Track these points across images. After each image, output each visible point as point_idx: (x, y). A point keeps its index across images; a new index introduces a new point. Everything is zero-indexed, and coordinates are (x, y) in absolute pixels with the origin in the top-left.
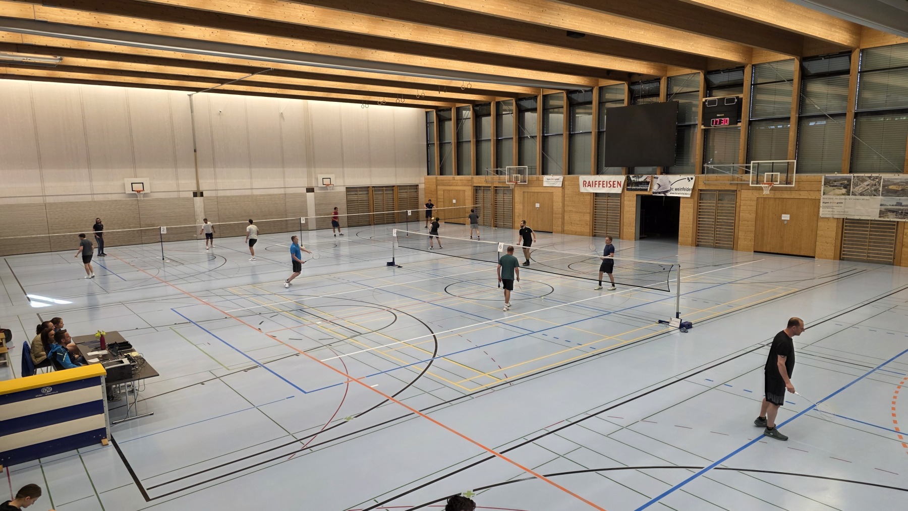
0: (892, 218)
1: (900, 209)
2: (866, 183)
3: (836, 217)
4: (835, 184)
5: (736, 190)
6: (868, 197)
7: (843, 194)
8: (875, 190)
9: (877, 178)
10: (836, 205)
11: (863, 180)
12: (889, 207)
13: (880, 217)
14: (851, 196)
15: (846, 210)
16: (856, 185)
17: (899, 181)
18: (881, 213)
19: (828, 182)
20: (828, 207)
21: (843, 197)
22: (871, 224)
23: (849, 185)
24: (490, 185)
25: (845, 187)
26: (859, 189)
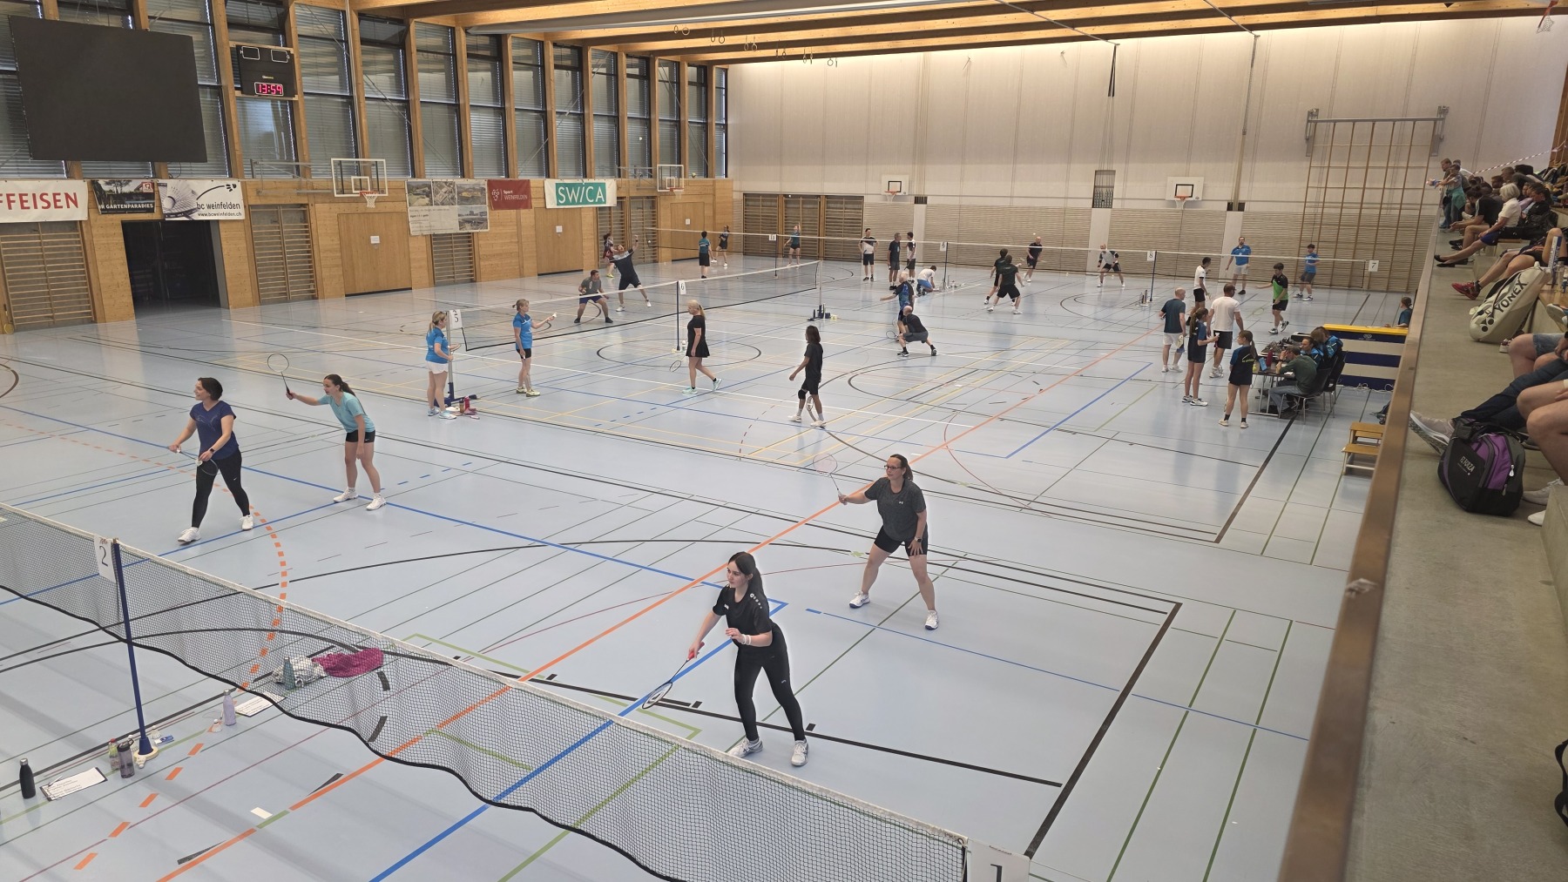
0: (468, 229)
1: (473, 219)
2: (444, 190)
3: (425, 233)
4: (418, 191)
5: (308, 204)
6: (447, 207)
7: (427, 205)
8: (453, 198)
9: (451, 183)
10: (422, 218)
11: (441, 187)
12: (466, 217)
13: (460, 229)
14: (434, 207)
15: (432, 224)
16: (437, 193)
17: (467, 187)
18: (461, 224)
19: (412, 189)
20: (415, 222)
21: (427, 208)
22: (455, 238)
23: (430, 192)
25: (428, 196)
26: (439, 198)
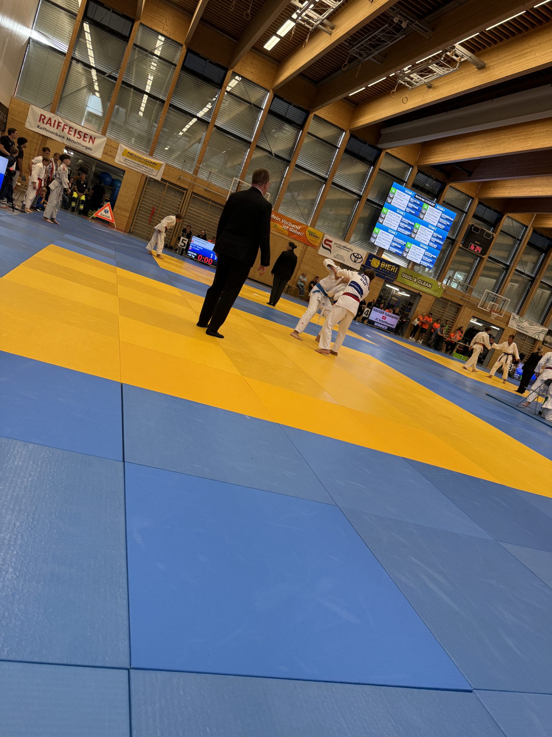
5: (462, 306)
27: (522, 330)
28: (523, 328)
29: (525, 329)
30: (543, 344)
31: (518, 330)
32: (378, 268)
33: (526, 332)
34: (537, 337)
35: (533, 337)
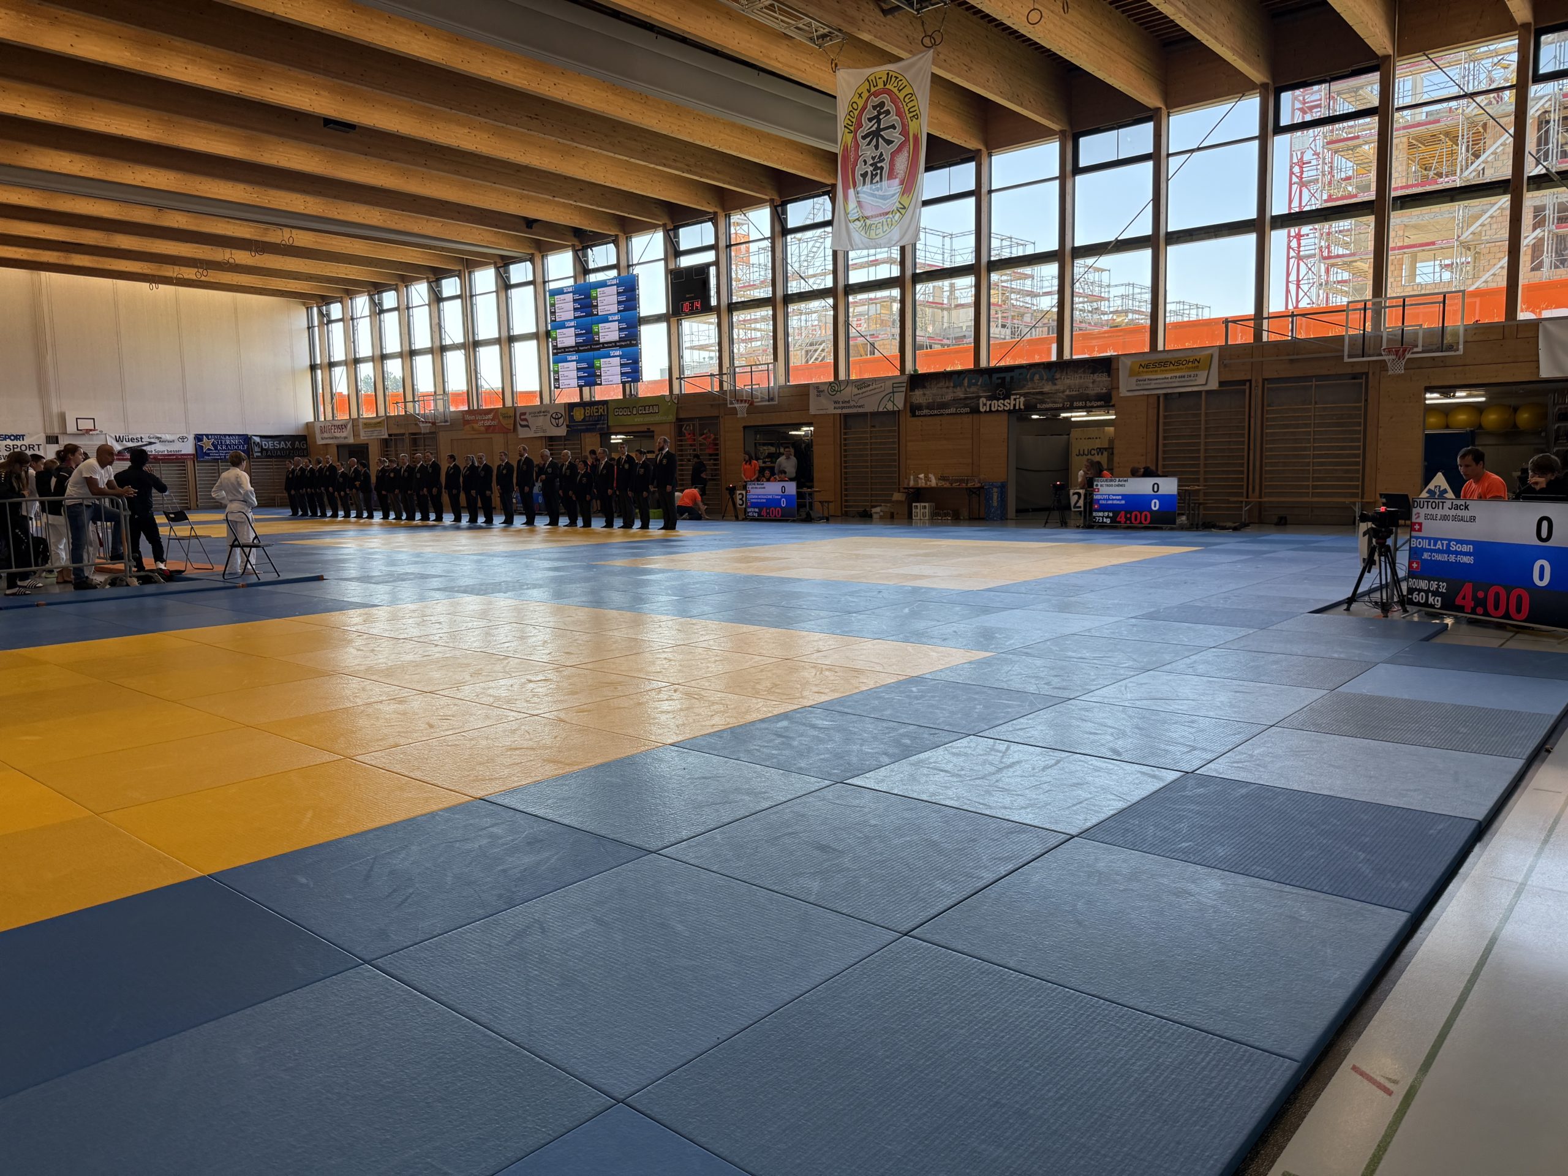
5: (719, 416)
24: (402, 431)
27: (849, 407)
28: (849, 402)
29: (852, 403)
30: (914, 415)
31: (839, 411)
32: (584, 420)
33: (860, 407)
34: (890, 407)
35: (881, 410)
